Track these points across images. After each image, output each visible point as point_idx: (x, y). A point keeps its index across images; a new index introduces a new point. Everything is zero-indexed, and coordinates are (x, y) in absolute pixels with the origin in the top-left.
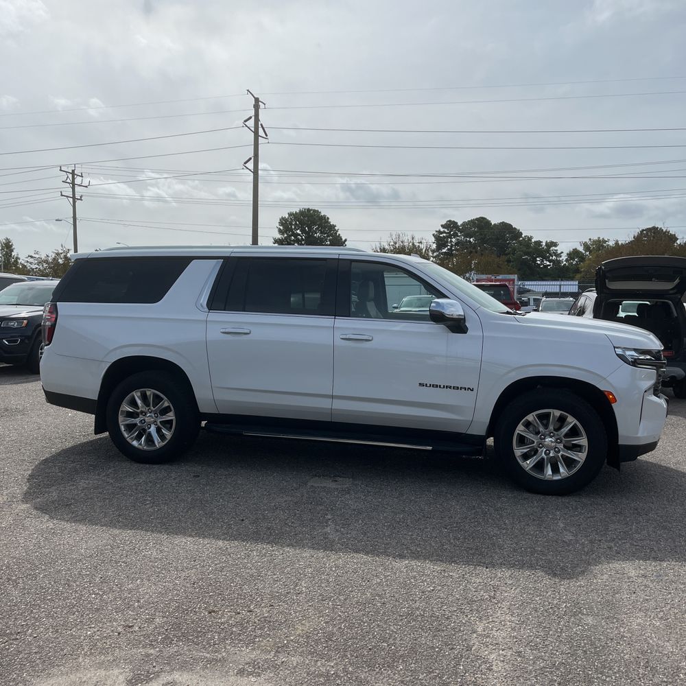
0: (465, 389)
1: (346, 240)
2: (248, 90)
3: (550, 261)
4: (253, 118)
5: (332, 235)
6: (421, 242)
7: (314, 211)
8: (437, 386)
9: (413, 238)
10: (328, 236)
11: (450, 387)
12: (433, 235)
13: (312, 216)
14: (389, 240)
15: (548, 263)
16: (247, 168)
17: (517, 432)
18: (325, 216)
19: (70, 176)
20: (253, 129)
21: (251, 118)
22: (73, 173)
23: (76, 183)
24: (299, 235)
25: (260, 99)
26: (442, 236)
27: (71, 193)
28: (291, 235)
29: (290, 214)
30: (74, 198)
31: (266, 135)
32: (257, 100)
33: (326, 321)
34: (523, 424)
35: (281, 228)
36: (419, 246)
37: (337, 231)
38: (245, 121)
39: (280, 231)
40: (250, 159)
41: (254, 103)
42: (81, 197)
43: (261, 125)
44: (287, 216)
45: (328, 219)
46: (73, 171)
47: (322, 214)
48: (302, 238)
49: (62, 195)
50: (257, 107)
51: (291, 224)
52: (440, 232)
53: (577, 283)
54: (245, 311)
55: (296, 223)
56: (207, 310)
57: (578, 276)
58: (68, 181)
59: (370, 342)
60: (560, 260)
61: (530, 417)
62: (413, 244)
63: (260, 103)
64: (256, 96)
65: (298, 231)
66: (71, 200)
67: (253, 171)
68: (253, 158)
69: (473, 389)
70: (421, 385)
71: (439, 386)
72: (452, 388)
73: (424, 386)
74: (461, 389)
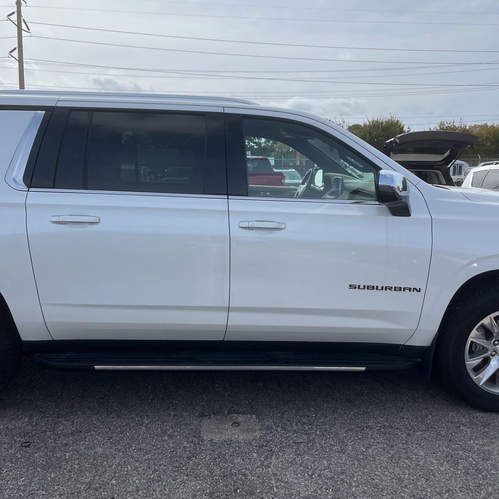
0: (410, 289)
3: (254, 143)
4: (16, 13)
8: (373, 288)
11: (391, 288)
15: (253, 144)
16: (13, 57)
17: (470, 340)
20: (16, 23)
21: (14, 13)
31: (29, 30)
33: (215, 203)
34: (477, 330)
38: (9, 15)
43: (24, 20)
50: (19, 4)
53: (273, 158)
54: (87, 189)
56: (25, 188)
57: (273, 154)
59: (280, 232)
60: (261, 143)
61: (486, 321)
67: (18, 59)
68: (17, 48)
69: (420, 289)
70: (352, 287)
71: (375, 288)
72: (393, 289)
73: (355, 288)
74: (404, 290)
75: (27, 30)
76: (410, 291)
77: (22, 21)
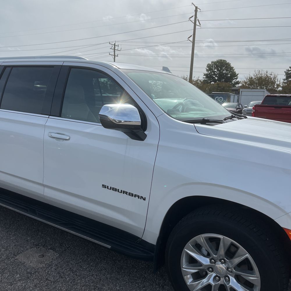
0: (139, 197)
1: (238, 74)
2: (192, 3)
5: (231, 72)
6: (271, 74)
7: (224, 60)
9: (267, 72)
10: (229, 72)
11: (126, 193)
12: (285, 72)
13: (222, 63)
14: (254, 73)
18: (228, 63)
19: (113, 46)
20: (194, 22)
21: (193, 16)
22: (115, 45)
23: (115, 49)
24: (216, 72)
25: (198, 7)
26: (289, 72)
27: (114, 53)
28: (212, 72)
29: (212, 62)
30: (115, 55)
31: (200, 25)
32: (196, 8)
35: (208, 69)
36: (270, 76)
37: (234, 70)
38: (190, 18)
39: (207, 70)
40: (191, 36)
41: (195, 9)
42: (118, 55)
43: (198, 20)
44: (211, 63)
45: (230, 64)
46: (115, 44)
47: (227, 62)
48: (217, 73)
49: (110, 54)
50: (196, 11)
51: (212, 67)
52: (289, 71)
55: (215, 66)
58: (112, 48)
62: (267, 75)
63: (198, 9)
64: (196, 6)
65: (216, 70)
66: (113, 56)
67: (192, 41)
68: (193, 36)
69: (145, 198)
70: (104, 186)
71: (117, 190)
72: (128, 194)
73: (106, 187)
74: (135, 197)
75: (199, 25)
76: (139, 198)
77: (197, 20)
